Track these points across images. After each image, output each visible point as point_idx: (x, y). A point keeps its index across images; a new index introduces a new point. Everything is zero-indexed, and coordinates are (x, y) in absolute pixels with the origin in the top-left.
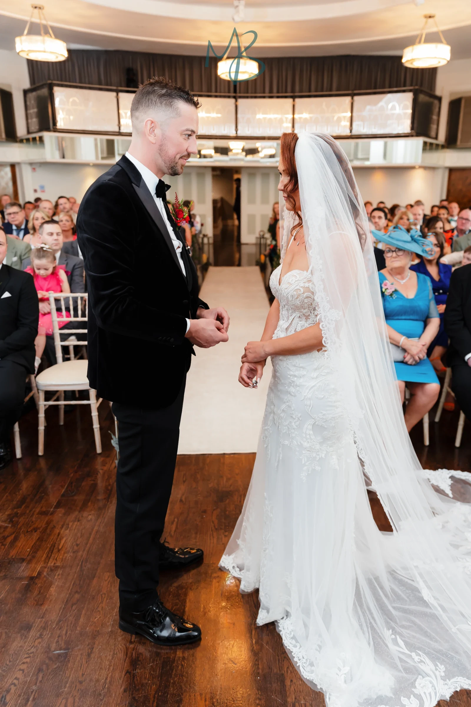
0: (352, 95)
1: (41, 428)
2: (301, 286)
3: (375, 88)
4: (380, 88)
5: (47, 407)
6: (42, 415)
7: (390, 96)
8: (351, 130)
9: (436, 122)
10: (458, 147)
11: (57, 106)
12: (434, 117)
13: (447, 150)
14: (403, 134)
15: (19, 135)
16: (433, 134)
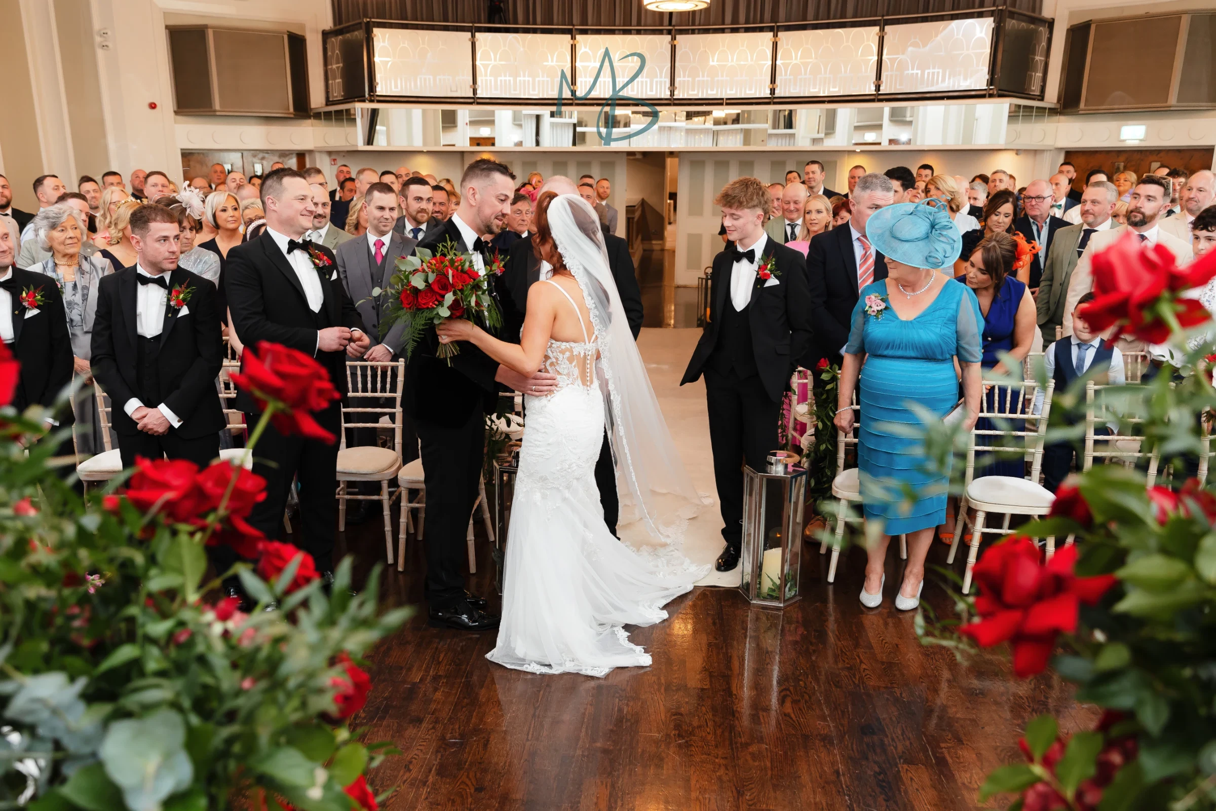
0: (882, 24)
3: (926, 10)
7: (956, 23)
8: (879, 86)
9: (1041, 67)
10: (1081, 112)
11: (377, 59)
12: (1038, 58)
13: (1062, 118)
14: (973, 93)
15: (313, 105)
16: (1035, 89)
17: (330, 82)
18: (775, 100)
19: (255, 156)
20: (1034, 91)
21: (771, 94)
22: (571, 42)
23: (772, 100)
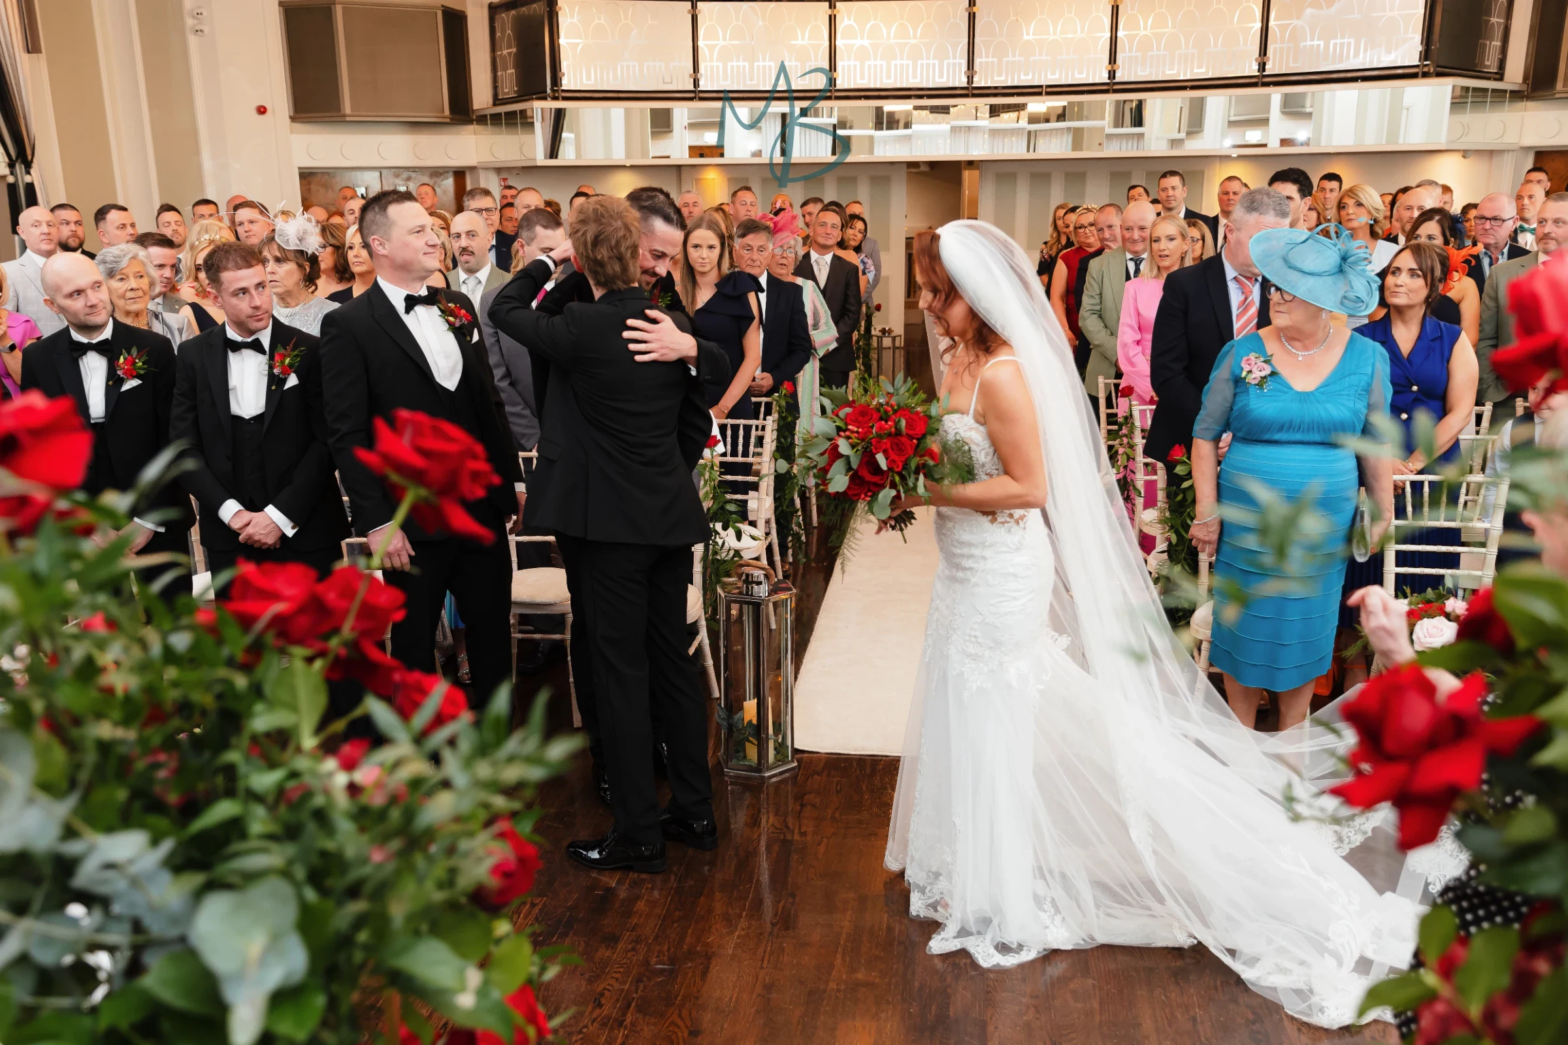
8: (1264, 64)
9: (1498, 33)
10: (1557, 96)
11: (563, 41)
12: (1494, 20)
13: (1530, 104)
14: (1400, 71)
15: (476, 107)
16: (1490, 63)
17: (499, 73)
18: (1116, 87)
19: (397, 176)
20: (1489, 67)
21: (1109, 78)
22: (830, 12)
23: (1111, 86)
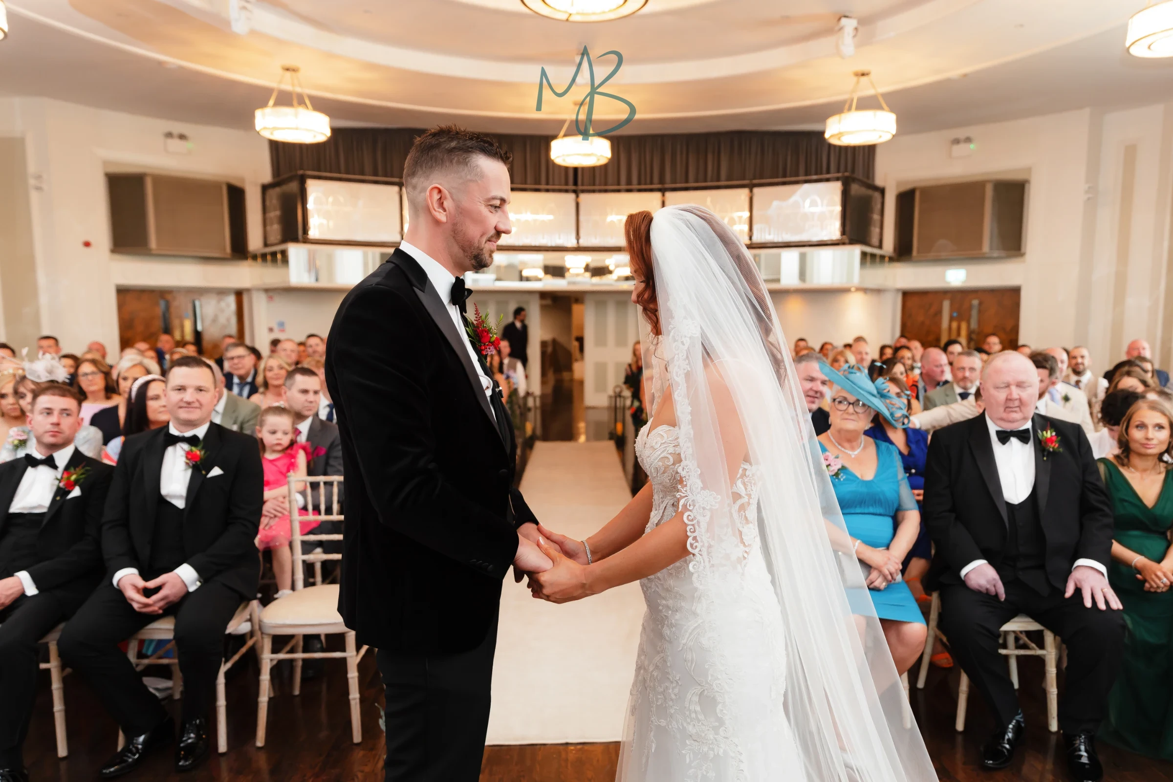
0: (751, 187)
1: (264, 699)
2: (669, 452)
3: (785, 176)
4: (791, 176)
5: (275, 662)
6: (265, 677)
7: (806, 186)
8: (752, 236)
9: (878, 224)
10: (914, 260)
11: (310, 207)
12: (875, 216)
13: (900, 264)
14: (830, 242)
15: (251, 249)
17: (268, 228)
20: (875, 241)
